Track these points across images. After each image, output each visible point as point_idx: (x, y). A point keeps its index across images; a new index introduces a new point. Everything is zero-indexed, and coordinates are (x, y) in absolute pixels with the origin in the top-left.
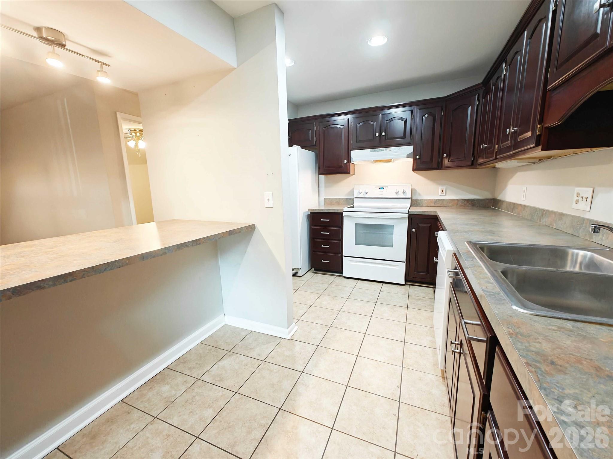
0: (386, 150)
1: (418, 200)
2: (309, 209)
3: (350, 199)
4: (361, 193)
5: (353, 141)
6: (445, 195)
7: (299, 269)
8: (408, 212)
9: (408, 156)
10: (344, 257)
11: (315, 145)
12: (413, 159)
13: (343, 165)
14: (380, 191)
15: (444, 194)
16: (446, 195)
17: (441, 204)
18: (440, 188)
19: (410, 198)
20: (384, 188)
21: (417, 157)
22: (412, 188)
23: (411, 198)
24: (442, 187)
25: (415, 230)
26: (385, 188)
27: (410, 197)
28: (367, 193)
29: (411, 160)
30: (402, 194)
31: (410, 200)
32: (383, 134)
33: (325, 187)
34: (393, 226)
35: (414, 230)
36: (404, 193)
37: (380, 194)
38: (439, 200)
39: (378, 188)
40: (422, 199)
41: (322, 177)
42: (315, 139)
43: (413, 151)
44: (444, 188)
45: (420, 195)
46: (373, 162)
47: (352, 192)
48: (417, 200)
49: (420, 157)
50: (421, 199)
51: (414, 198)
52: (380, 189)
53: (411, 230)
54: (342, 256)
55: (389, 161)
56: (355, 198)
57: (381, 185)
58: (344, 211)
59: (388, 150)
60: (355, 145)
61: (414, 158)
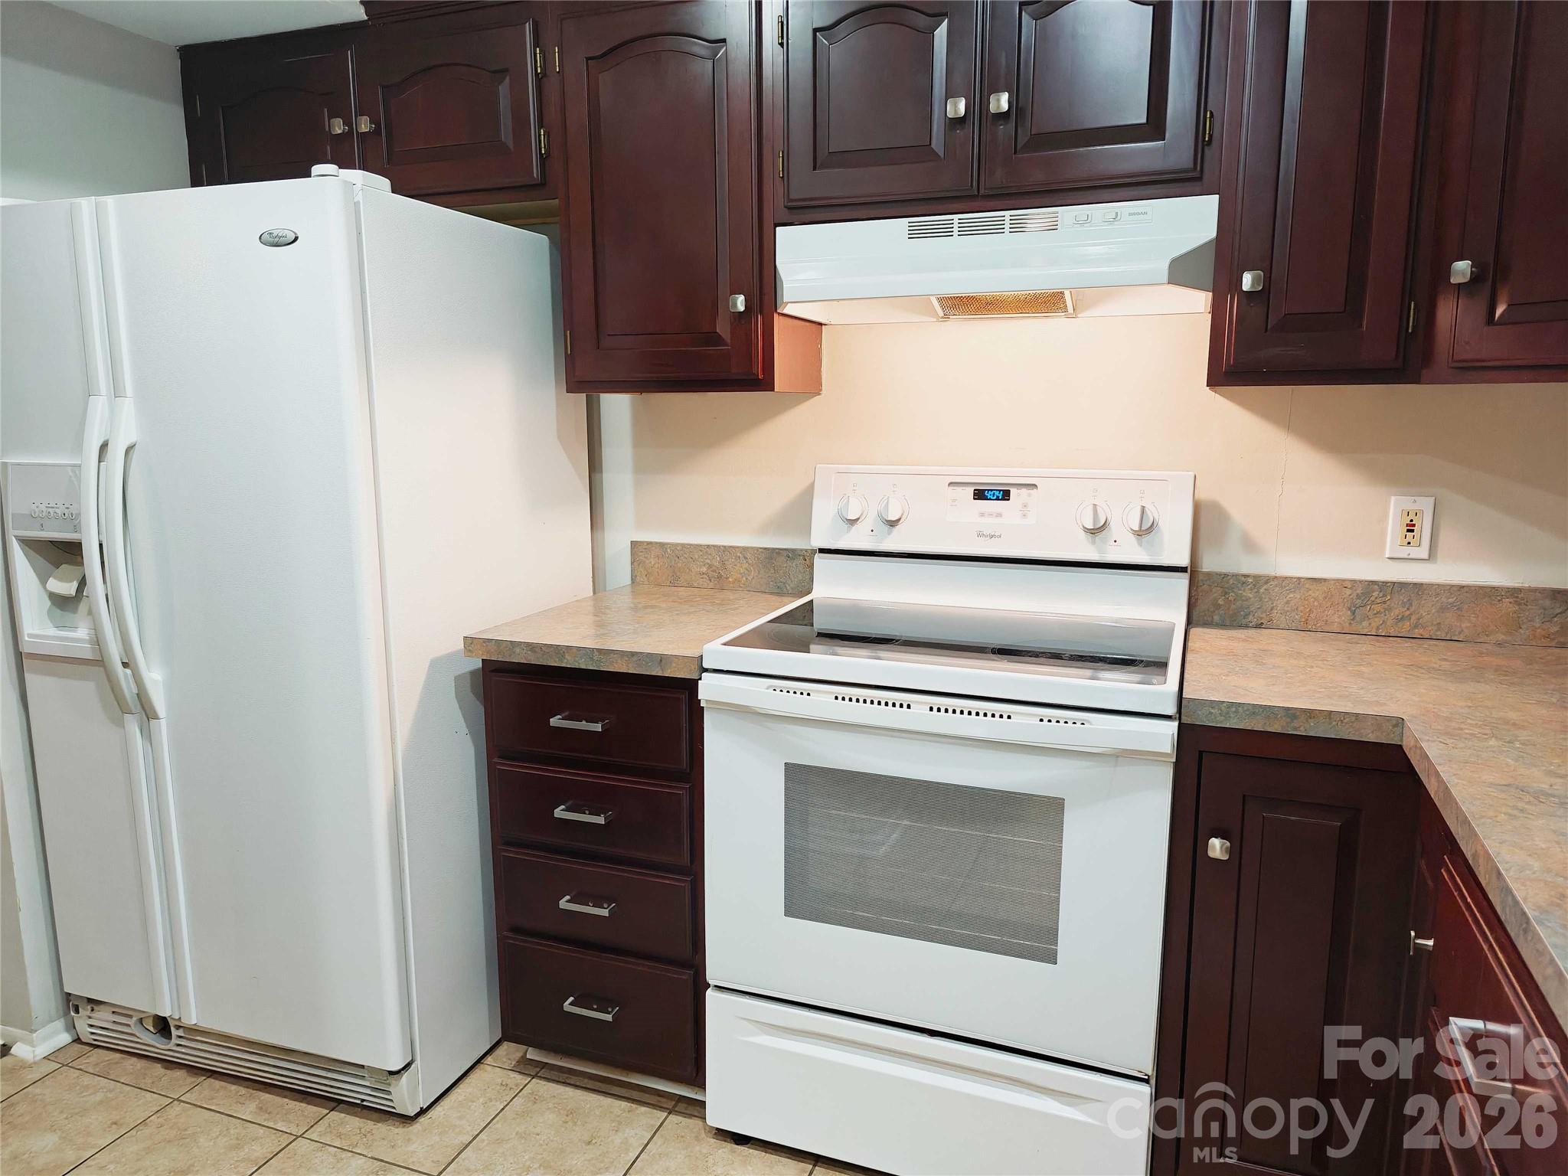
0: (1017, 228)
1: (1242, 579)
2: (469, 641)
3: (791, 554)
4: (853, 522)
5: (787, 158)
6: (1426, 556)
7: (391, 1073)
8: (1171, 710)
9: (1181, 272)
10: (709, 993)
11: (542, 185)
12: (1211, 293)
13: (723, 328)
14: (982, 515)
15: (1423, 552)
16: (1432, 556)
17: (1401, 619)
18: (1395, 507)
19: (1183, 570)
20: (1006, 496)
21: (1247, 281)
22: (1202, 495)
23: (1191, 571)
24: (1408, 503)
25: (1231, 851)
26: (1013, 492)
27: (1184, 561)
28: (893, 524)
29: (1200, 301)
30: (1133, 538)
31: (1182, 582)
32: (1002, 102)
33: (641, 468)
34: (1056, 806)
35: (1217, 847)
36: (1146, 531)
37: (980, 535)
38: (1383, 586)
39: (970, 491)
40: (1268, 579)
41: (617, 406)
42: (539, 141)
43: (1214, 234)
44: (1426, 505)
45: (1250, 545)
46: (941, 313)
47: (801, 510)
48: (1229, 583)
49: (1268, 280)
50: (1257, 578)
51: (1210, 564)
52: (980, 495)
53: (1199, 847)
54: (699, 985)
55: (1048, 303)
56: (822, 551)
57: (992, 475)
58: (706, 670)
59: (1031, 225)
60: (807, 183)
61: (1223, 285)
